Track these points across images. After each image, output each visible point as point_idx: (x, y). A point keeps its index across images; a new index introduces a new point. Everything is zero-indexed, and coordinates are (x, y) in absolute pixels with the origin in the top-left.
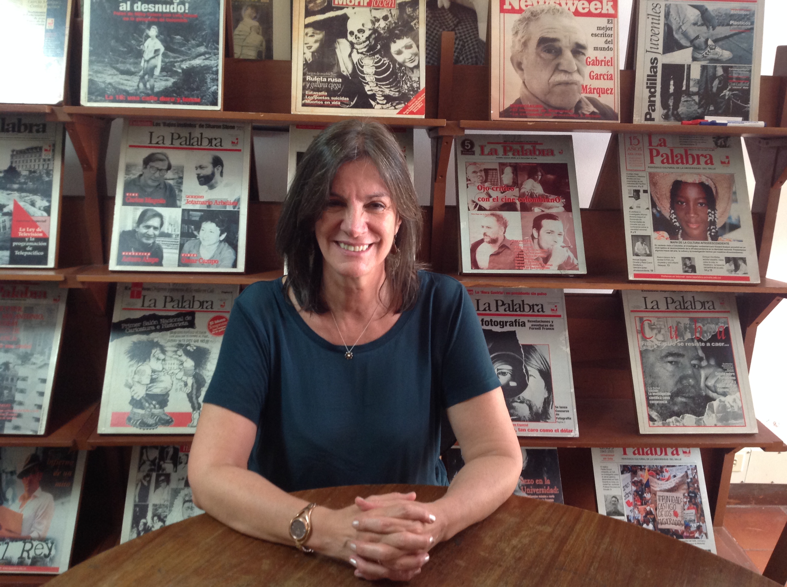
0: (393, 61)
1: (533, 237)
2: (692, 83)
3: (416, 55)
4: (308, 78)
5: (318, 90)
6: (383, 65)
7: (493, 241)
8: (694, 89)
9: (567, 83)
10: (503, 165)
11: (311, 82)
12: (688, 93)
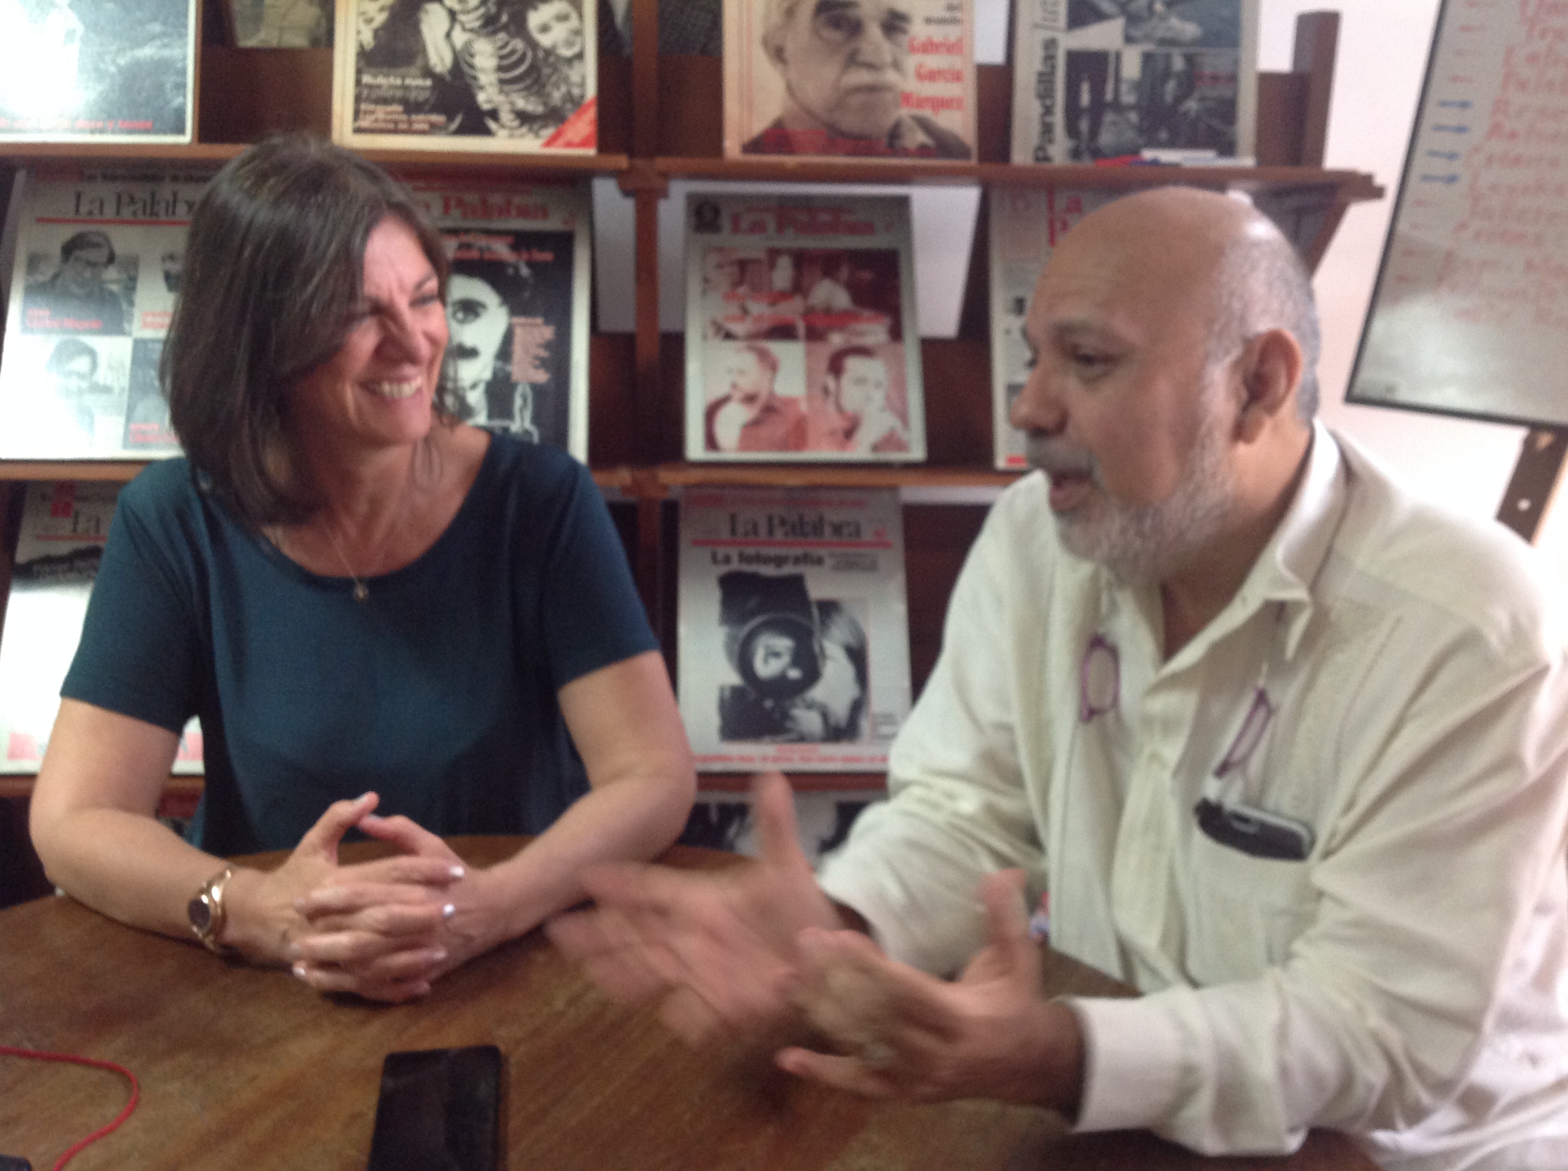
0: (533, 45)
1: (826, 391)
2: (1124, 88)
3: (578, 32)
4: (367, 79)
5: (385, 101)
6: (513, 52)
7: (750, 399)
8: (1128, 98)
9: (873, 89)
10: (774, 254)
11: (370, 87)
12: (1117, 106)
